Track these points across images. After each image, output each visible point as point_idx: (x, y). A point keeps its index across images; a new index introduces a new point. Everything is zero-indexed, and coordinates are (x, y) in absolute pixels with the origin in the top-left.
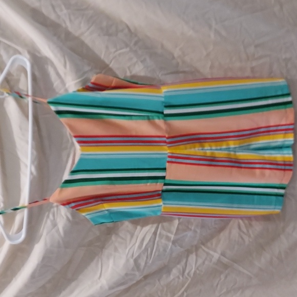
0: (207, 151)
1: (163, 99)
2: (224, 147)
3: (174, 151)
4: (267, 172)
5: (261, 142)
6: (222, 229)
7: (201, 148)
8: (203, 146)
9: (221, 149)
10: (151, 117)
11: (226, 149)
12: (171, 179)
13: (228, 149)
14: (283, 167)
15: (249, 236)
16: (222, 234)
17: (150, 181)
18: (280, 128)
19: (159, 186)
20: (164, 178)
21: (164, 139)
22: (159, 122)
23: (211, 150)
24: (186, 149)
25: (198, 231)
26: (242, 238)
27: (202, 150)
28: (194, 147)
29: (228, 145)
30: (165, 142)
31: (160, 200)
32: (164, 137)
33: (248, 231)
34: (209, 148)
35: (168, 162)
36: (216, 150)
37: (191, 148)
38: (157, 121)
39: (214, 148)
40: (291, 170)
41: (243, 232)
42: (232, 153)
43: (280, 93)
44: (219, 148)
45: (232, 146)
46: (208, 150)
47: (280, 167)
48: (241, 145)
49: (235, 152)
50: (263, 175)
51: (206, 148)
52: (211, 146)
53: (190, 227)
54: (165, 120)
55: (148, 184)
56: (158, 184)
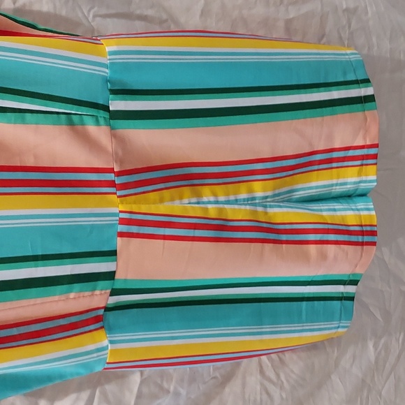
0: (210, 206)
1: (107, 72)
2: (243, 196)
3: (135, 208)
4: (331, 249)
5: (314, 184)
6: (227, 379)
7: (194, 200)
8: (199, 195)
9: (236, 202)
10: (75, 118)
11: (248, 199)
12: (129, 277)
13: (251, 200)
14: (360, 239)
15: (282, 388)
16: (227, 390)
17: (77, 286)
18: (351, 153)
19: (98, 297)
20: (110, 276)
21: (111, 177)
22: (98, 131)
23: (217, 202)
24: (161, 201)
25: (183, 392)
26: (268, 393)
27: (198, 203)
28: (181, 198)
29: (250, 191)
30: (111, 184)
31: (102, 333)
32: (111, 170)
33: (278, 376)
34: (212, 199)
35: (121, 235)
36: (228, 202)
37: (172, 200)
38: (92, 128)
39: (222, 198)
40: (374, 244)
41: (270, 380)
42: (260, 209)
43: (351, 77)
44: (232, 198)
45: (259, 194)
46: (209, 202)
47: (354, 238)
48: (277, 192)
49: (265, 207)
50: (323, 257)
51: (205, 199)
52: (215, 195)
53: (165, 385)
54: (112, 128)
55: (72, 295)
56: (97, 292)
